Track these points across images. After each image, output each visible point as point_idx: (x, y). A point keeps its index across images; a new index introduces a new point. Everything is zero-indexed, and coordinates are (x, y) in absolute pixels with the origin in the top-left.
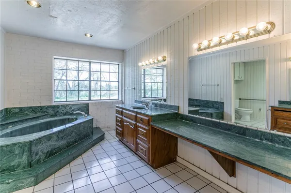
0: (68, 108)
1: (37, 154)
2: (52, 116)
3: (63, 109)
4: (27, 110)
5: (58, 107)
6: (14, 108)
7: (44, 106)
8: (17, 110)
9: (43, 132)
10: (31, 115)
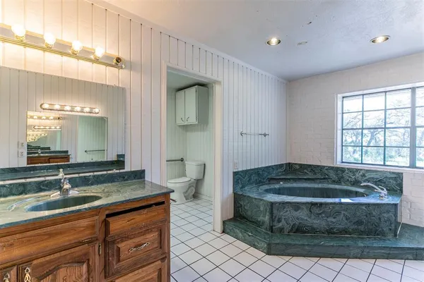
0: (358, 175)
1: (279, 221)
2: (334, 182)
3: (351, 174)
4: (306, 169)
5: (343, 170)
6: (296, 164)
7: (325, 166)
8: (298, 167)
9: (292, 197)
10: (310, 176)
